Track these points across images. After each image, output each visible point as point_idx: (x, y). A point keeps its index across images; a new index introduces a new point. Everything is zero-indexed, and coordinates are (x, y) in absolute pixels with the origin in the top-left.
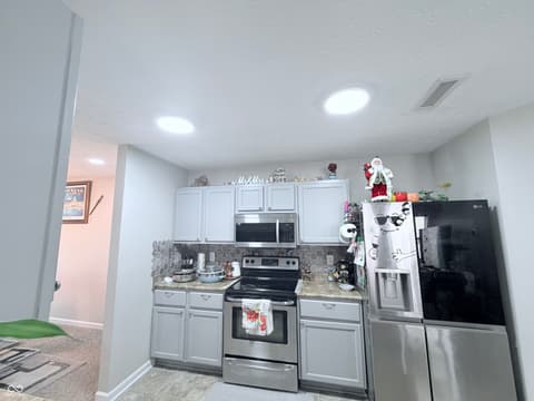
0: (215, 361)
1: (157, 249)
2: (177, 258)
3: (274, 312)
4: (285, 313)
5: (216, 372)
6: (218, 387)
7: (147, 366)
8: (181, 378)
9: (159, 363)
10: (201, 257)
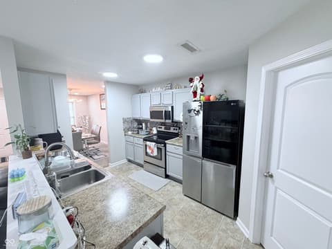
0: (142, 163)
1: (125, 121)
2: (136, 125)
3: (158, 148)
4: (161, 149)
5: (142, 166)
6: (142, 171)
7: (125, 161)
8: (133, 166)
9: (129, 161)
10: (144, 125)
